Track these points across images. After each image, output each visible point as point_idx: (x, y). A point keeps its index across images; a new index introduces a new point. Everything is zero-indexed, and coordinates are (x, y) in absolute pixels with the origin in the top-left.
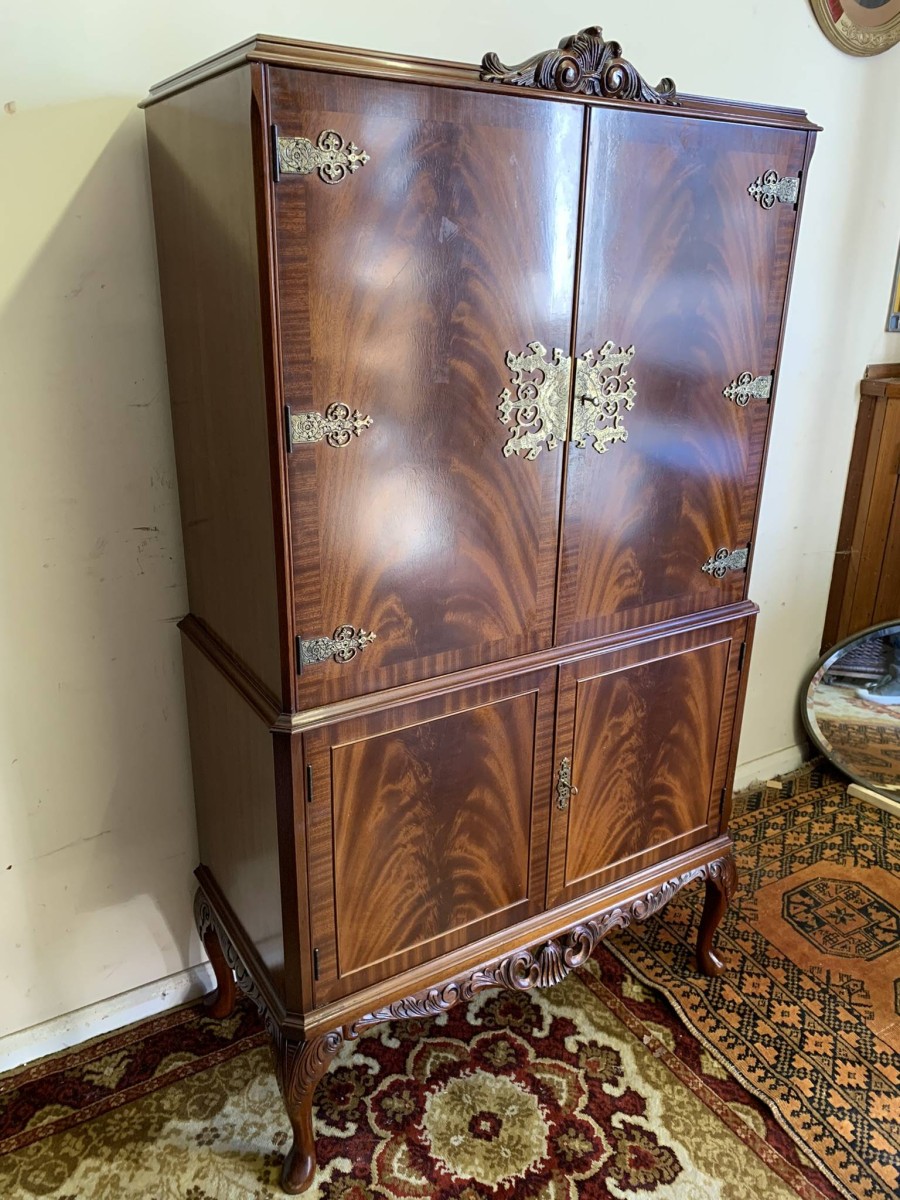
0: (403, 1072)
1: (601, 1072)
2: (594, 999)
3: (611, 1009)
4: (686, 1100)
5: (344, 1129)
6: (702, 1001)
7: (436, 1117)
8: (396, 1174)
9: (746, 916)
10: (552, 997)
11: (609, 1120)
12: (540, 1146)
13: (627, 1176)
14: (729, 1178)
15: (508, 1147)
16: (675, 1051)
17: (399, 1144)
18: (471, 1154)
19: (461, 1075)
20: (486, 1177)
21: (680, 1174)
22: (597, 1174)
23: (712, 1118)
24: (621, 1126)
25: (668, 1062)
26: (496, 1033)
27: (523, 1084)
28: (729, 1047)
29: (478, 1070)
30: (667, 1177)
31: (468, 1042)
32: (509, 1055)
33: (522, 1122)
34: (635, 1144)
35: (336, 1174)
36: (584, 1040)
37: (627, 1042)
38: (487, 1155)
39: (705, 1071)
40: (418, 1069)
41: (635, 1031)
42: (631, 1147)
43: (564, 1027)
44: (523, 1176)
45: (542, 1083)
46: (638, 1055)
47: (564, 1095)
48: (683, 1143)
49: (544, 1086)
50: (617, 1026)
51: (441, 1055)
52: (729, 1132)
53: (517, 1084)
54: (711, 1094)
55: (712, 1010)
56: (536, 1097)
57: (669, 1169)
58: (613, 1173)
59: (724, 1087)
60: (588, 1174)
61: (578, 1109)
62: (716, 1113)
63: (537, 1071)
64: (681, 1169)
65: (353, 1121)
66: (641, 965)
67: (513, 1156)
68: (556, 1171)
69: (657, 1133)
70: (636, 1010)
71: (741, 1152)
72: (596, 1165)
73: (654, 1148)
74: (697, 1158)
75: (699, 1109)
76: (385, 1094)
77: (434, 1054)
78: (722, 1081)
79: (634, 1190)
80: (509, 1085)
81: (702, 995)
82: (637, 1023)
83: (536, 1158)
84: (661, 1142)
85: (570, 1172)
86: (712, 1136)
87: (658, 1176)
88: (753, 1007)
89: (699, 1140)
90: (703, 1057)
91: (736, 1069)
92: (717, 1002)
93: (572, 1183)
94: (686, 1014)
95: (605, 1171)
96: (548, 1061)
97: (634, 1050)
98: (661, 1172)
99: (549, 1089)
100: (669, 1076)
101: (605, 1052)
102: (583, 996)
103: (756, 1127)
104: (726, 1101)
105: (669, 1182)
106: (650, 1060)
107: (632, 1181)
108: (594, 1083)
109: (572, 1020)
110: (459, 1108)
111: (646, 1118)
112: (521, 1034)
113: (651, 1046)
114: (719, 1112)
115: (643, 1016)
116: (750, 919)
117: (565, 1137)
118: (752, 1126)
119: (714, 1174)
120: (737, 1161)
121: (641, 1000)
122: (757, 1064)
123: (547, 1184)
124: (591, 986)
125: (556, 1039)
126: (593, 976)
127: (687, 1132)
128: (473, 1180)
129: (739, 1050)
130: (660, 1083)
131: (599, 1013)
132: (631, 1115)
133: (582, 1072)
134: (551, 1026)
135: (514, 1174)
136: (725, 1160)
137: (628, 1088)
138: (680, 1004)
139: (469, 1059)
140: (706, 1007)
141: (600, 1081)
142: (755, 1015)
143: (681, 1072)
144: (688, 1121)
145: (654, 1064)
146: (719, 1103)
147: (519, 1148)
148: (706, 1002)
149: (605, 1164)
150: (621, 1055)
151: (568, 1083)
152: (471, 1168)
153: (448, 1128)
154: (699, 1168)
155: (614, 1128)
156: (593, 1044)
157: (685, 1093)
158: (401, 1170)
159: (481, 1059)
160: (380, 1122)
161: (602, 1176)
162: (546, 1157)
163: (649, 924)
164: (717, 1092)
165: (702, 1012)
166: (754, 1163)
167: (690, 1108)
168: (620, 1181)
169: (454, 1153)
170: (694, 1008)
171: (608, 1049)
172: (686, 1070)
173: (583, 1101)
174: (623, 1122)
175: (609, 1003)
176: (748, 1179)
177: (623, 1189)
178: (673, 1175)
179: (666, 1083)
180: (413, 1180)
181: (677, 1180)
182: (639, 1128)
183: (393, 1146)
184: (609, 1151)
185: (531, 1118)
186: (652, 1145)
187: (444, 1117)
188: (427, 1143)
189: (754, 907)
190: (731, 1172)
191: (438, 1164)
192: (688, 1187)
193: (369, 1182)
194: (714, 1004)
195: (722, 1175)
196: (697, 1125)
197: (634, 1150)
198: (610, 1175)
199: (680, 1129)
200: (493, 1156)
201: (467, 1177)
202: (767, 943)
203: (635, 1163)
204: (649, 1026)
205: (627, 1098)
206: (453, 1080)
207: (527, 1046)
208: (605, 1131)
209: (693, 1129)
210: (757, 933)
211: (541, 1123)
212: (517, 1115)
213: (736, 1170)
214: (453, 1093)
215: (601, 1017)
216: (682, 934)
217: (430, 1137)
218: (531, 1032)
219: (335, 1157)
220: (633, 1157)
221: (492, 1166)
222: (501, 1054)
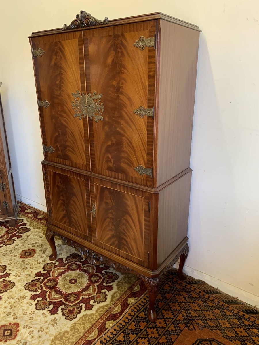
0: (83, 265)
1: (97, 299)
2: (123, 292)
3: (121, 296)
4: (94, 319)
5: (65, 261)
6: (133, 316)
7: (72, 273)
8: (57, 271)
9: (189, 327)
10: (119, 284)
11: (82, 303)
12: (70, 291)
13: (66, 310)
14: (71, 332)
15: (68, 286)
16: (112, 314)
17: (64, 269)
18: (65, 281)
19: (86, 274)
20: (59, 285)
21: (69, 320)
22: (64, 303)
23: (90, 326)
24: (80, 305)
25: (107, 313)
26: (101, 276)
27: (87, 285)
28: (117, 326)
29: (88, 276)
30: (67, 318)
31: (96, 272)
32: (95, 280)
33: (76, 287)
34: (76, 310)
35: (55, 263)
36: (107, 293)
37: (110, 302)
38: (65, 283)
39: (107, 322)
40: (85, 267)
41: (115, 304)
42: (75, 309)
43: (110, 288)
44: (61, 290)
45: (89, 288)
46: (107, 306)
47: (87, 293)
48: (79, 320)
49: (88, 288)
50: (115, 299)
51: (91, 269)
52: (87, 330)
53: (87, 284)
54: (98, 325)
55: (132, 320)
56: (84, 288)
57: (70, 318)
58: (65, 307)
59: (103, 328)
60: (64, 302)
61: (83, 296)
62: (92, 326)
63: (92, 286)
64: (71, 321)
65: (68, 262)
66: (142, 300)
67: (66, 288)
68: (64, 296)
69: (81, 314)
70: (124, 302)
71: (80, 334)
72: (67, 303)
73: (76, 314)
74: (75, 324)
75: (92, 322)
76: (76, 264)
77: (90, 268)
78: (105, 327)
79: (62, 312)
80: (86, 282)
81: (136, 316)
82: (119, 303)
83: (66, 292)
84: (78, 315)
85: (64, 298)
86: (84, 327)
87: (67, 316)
88: (141, 333)
89: (81, 323)
90: (112, 321)
91: (110, 329)
92: (136, 321)
93: (61, 300)
94: (126, 313)
95: (65, 305)
96: (96, 288)
97: (108, 304)
98: (69, 316)
99: (87, 290)
100: (102, 314)
101: (105, 298)
102: (122, 290)
103: (90, 337)
104: (98, 329)
105: (66, 318)
106: (105, 309)
107: (64, 311)
108: (93, 298)
109: (113, 289)
110: (76, 276)
111: (85, 310)
112: (103, 280)
113: (111, 308)
114: (93, 327)
115: (122, 304)
116: (188, 328)
117: (74, 295)
118: (90, 336)
119: (71, 328)
120: (77, 333)
121: (129, 303)
122: (114, 335)
123: (60, 295)
124: (128, 291)
125: (104, 287)
126: (132, 290)
127: (83, 320)
128: (58, 283)
129: (118, 329)
130: (98, 312)
131: (118, 295)
132: (85, 307)
133: (96, 295)
134: (109, 286)
135: (61, 289)
136: (77, 331)
137: (94, 305)
138: (128, 310)
139: (91, 274)
140: (132, 318)
141: (94, 299)
142: (138, 334)
143: (104, 316)
144: (87, 320)
145: (105, 310)
146: (96, 327)
147: (69, 288)
148: (134, 318)
149: (68, 304)
150: (105, 302)
151: (91, 293)
152: (61, 282)
153: (70, 276)
154: (72, 325)
155: (79, 304)
156: (107, 295)
157: (97, 318)
158: (57, 272)
159: (91, 276)
160: (69, 265)
161: (64, 304)
162: (67, 293)
163: (164, 299)
164: (100, 326)
165: (130, 317)
166: (77, 338)
167: (92, 320)
168: (64, 308)
169: (64, 278)
170: (130, 314)
171: (106, 299)
172: (106, 317)
173: (86, 297)
174: (82, 306)
175: (123, 296)
176: (71, 337)
177: (61, 309)
178: (68, 319)
179: (99, 313)
180: (56, 274)
181: (67, 320)
182: (81, 309)
183: (63, 269)
184: (72, 305)
185: (77, 288)
186: (77, 313)
187: (73, 274)
188: (65, 273)
189: (197, 329)
190: (73, 332)
191: (61, 277)
192: (66, 323)
193: (54, 268)
194: (135, 320)
195: (71, 330)
196: (86, 323)
197: (74, 310)
198: (65, 306)
199: (84, 319)
200: (65, 284)
201: (59, 281)
202: (178, 335)
203: (69, 310)
204: (119, 306)
205: (90, 306)
206: (84, 273)
207: (99, 283)
208: (78, 303)
209: (85, 322)
210: (181, 331)
211: (76, 290)
212: (78, 286)
213: (74, 333)
214: (80, 274)
215: (117, 295)
216: (165, 308)
217: (67, 274)
218: (104, 282)
219: (58, 262)
220: (72, 310)
221: (62, 285)
222: (95, 279)
